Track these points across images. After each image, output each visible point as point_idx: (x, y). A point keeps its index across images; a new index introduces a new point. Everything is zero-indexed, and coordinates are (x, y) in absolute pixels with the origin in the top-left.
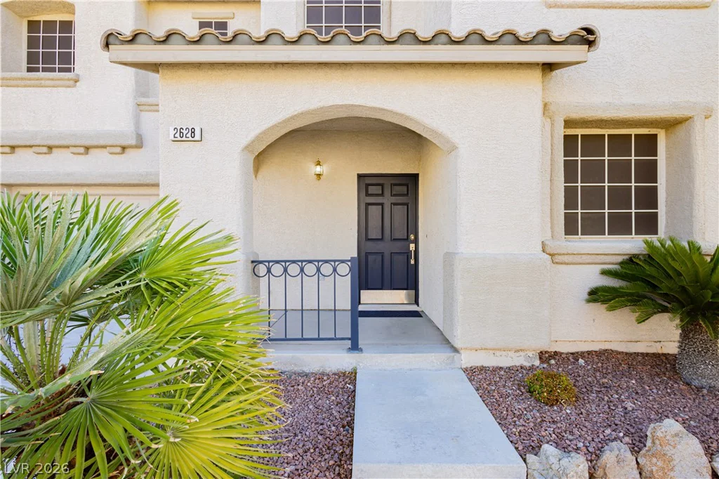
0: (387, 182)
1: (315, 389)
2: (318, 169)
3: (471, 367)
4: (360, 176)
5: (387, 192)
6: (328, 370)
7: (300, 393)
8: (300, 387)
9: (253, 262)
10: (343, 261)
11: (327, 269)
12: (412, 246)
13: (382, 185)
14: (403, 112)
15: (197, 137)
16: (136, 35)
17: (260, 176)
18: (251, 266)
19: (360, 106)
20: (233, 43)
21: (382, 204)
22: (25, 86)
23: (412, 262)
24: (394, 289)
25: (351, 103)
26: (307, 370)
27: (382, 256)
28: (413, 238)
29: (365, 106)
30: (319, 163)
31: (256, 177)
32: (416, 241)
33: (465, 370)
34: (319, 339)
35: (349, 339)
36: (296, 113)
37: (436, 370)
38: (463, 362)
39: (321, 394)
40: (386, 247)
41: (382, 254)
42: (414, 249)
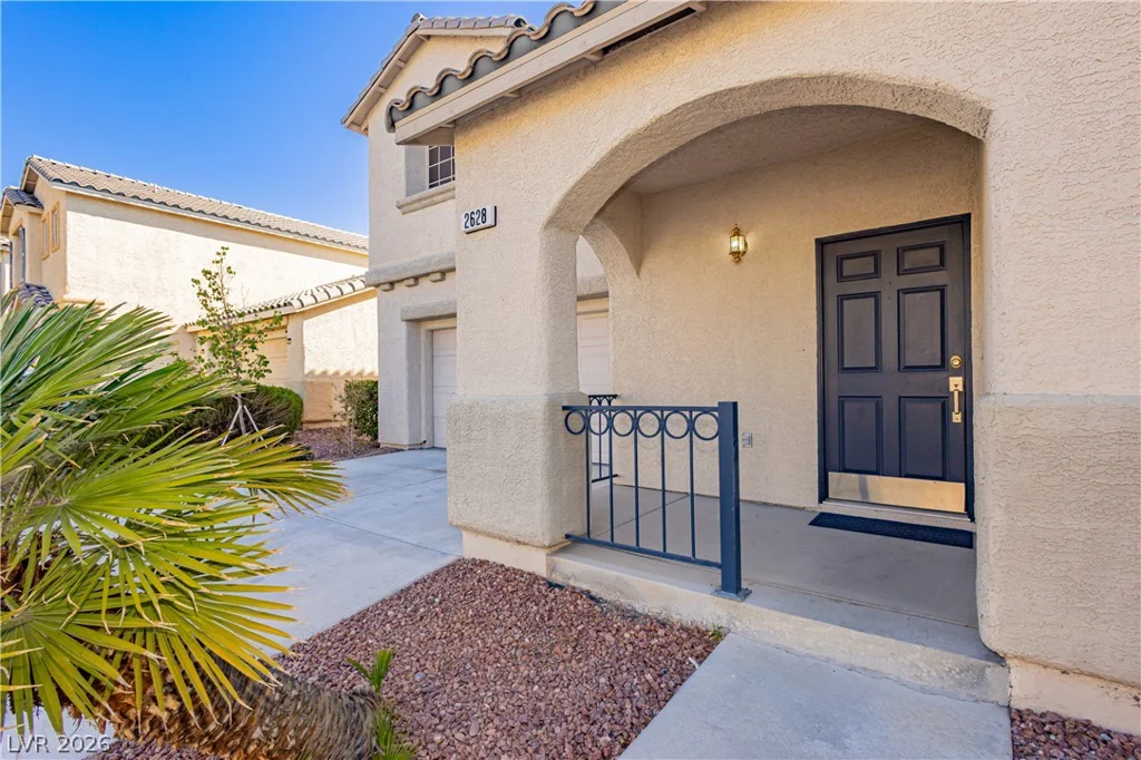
0: (887, 248)
1: (630, 648)
2: (737, 244)
3: (1043, 715)
4: (822, 244)
5: (889, 266)
6: (675, 618)
7: (603, 647)
8: (608, 637)
9: (564, 408)
10: (705, 410)
11: (677, 424)
12: (956, 383)
13: (876, 255)
14: (825, 70)
15: (490, 221)
16: (413, 97)
17: (644, 271)
18: (562, 415)
19: (731, 90)
20: (510, 58)
21: (876, 295)
22: (423, 207)
23: (957, 418)
24: (907, 476)
25: (709, 91)
26: (639, 607)
27: (877, 404)
28: (957, 363)
29: (740, 88)
30: (737, 233)
31: (638, 273)
32: (966, 371)
33: (1017, 717)
34: (664, 555)
35: (716, 565)
36: (616, 144)
37: (923, 690)
38: (1016, 692)
39: (635, 663)
40: (890, 385)
41: (877, 400)
42: (961, 388)
